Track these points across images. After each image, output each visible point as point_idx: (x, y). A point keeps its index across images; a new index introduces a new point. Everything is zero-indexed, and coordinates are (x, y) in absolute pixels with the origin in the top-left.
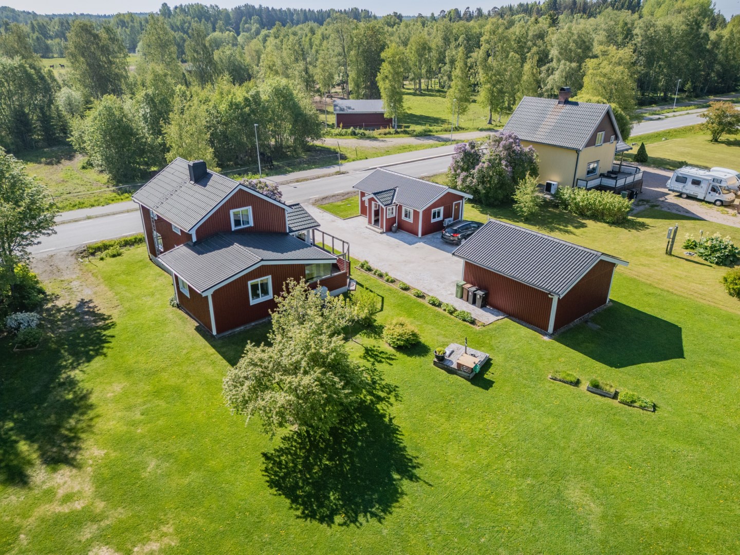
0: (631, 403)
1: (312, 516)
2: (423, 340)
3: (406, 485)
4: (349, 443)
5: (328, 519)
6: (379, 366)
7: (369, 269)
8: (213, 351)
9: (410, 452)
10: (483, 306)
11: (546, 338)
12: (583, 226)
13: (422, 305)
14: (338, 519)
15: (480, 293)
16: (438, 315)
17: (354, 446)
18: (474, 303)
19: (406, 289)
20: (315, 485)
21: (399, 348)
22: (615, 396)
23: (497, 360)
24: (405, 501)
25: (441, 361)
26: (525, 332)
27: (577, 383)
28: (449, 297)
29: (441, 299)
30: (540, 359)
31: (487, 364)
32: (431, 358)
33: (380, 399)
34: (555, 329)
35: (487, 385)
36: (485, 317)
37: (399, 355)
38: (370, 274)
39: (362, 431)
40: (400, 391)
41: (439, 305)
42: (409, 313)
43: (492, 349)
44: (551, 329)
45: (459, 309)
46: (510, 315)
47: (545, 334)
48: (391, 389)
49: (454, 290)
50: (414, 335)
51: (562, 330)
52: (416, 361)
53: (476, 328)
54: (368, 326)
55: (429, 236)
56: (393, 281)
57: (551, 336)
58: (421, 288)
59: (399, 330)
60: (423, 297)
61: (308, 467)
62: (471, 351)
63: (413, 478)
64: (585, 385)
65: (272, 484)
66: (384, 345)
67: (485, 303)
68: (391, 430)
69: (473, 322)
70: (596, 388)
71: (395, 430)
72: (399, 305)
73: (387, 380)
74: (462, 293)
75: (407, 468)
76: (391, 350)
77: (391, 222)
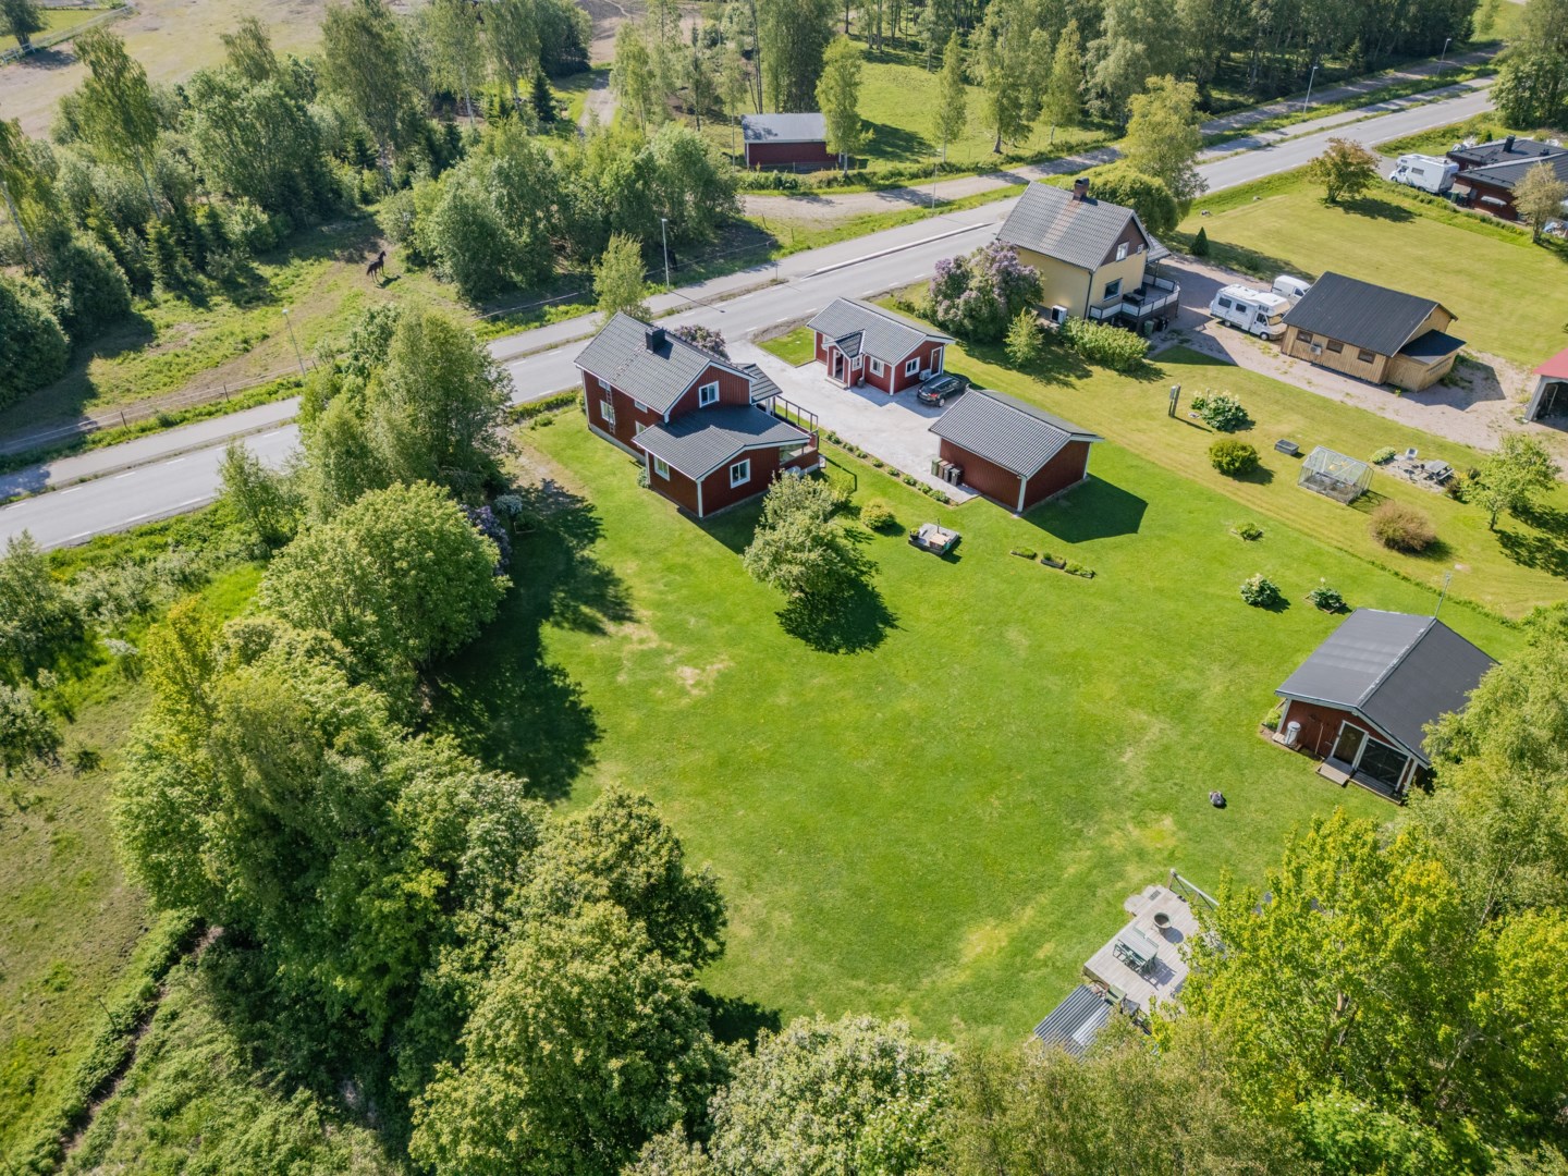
0: (1074, 572)
1: (823, 649)
2: (898, 521)
3: (888, 631)
4: (842, 604)
5: (836, 651)
6: (858, 545)
7: (838, 442)
8: (703, 532)
9: (891, 610)
10: (958, 484)
11: (1015, 517)
12: (1088, 374)
13: (896, 484)
14: (841, 651)
15: (956, 472)
16: (912, 494)
17: (845, 606)
18: (949, 480)
19: (880, 466)
20: (821, 631)
21: (877, 529)
22: (1062, 567)
23: (966, 538)
24: (889, 640)
25: (916, 540)
26: (996, 510)
27: (1034, 557)
28: (925, 475)
29: (915, 476)
30: (1006, 536)
31: (957, 542)
32: (906, 538)
33: (863, 573)
34: (1025, 506)
35: (955, 559)
36: (959, 495)
37: (877, 535)
38: (839, 447)
39: (851, 597)
40: (880, 566)
41: (914, 484)
42: (884, 494)
43: (963, 527)
44: (1020, 508)
45: (935, 489)
46: (984, 493)
47: (1015, 512)
48: (871, 565)
49: (929, 466)
50: (891, 516)
51: (1033, 507)
52: (891, 540)
53: (950, 508)
54: (844, 508)
55: (902, 393)
56: (865, 457)
57: (1020, 514)
58: (896, 465)
59: (877, 512)
60: (897, 475)
61: (813, 621)
62: (942, 530)
63: (893, 626)
64: (1040, 557)
65: (789, 632)
66: (862, 525)
67: (960, 481)
68: (874, 596)
69: (947, 502)
70: (1048, 560)
71: (878, 596)
72: (873, 484)
73: (868, 558)
74: (937, 470)
75: (889, 621)
76: (869, 531)
77: (857, 375)
